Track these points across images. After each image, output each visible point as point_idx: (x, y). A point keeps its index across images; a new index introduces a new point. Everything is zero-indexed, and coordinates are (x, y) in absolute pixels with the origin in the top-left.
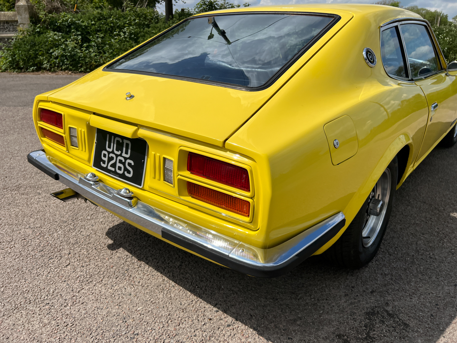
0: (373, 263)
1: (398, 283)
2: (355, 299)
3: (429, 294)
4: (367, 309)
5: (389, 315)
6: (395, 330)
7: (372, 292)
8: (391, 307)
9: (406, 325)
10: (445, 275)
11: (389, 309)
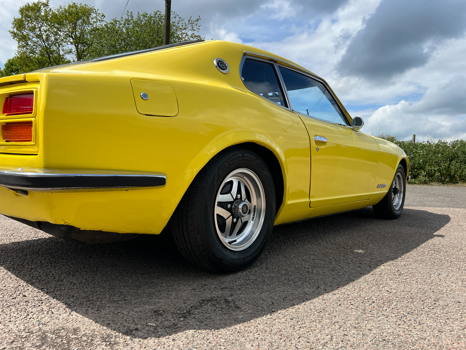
0: (244, 273)
1: (258, 285)
2: (200, 292)
3: (284, 291)
4: (206, 298)
5: (226, 301)
6: (222, 310)
7: (222, 288)
8: (234, 297)
9: (237, 307)
10: (313, 282)
11: (230, 299)
